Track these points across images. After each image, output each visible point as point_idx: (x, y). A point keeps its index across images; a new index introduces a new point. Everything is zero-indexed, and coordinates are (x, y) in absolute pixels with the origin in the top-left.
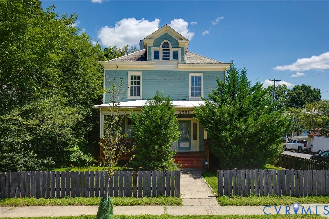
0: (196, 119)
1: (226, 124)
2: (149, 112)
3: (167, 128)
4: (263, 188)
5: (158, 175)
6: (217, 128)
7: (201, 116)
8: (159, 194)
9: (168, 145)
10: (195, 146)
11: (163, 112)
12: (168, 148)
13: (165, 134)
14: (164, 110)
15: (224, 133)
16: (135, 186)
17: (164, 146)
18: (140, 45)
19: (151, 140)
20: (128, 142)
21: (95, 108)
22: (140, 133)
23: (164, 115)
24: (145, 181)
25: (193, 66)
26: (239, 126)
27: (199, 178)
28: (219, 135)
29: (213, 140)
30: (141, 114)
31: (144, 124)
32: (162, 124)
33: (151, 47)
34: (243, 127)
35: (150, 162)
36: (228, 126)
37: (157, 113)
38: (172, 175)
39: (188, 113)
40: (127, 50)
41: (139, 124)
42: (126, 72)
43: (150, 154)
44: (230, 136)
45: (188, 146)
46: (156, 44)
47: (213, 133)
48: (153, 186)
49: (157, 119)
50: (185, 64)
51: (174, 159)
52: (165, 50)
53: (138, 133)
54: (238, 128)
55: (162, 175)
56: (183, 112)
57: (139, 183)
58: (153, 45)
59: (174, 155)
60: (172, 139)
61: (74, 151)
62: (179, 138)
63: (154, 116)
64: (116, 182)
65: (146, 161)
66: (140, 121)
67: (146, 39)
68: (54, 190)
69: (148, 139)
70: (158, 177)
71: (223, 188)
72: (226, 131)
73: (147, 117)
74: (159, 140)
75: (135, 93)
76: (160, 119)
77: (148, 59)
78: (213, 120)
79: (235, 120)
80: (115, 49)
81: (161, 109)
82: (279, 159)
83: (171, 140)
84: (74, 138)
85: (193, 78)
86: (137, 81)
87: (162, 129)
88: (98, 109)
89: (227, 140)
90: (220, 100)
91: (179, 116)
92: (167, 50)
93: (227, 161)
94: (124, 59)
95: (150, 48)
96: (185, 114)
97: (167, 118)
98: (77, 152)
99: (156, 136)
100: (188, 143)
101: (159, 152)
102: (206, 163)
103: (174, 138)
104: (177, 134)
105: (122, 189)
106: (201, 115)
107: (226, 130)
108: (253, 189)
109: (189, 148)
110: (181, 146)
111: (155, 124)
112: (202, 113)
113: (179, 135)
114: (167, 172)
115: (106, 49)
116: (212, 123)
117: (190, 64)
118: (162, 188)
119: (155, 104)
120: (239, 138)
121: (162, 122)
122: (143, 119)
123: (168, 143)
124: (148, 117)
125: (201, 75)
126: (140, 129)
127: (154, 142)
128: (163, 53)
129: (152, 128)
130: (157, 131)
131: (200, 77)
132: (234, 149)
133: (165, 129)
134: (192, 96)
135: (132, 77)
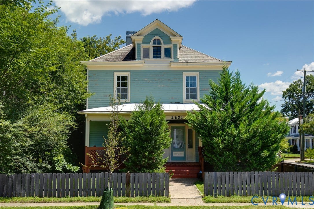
0: (189, 125)
1: (218, 131)
2: (139, 118)
3: (157, 134)
4: (246, 189)
5: (149, 177)
6: (209, 134)
8: (149, 194)
9: (159, 152)
10: (191, 155)
11: (153, 118)
12: (159, 155)
13: (156, 141)
14: (155, 116)
15: (216, 140)
16: (128, 187)
17: (155, 153)
18: (127, 37)
19: (142, 147)
21: (80, 113)
22: (129, 139)
23: (155, 121)
24: (137, 182)
25: (187, 65)
26: (230, 132)
28: (212, 142)
29: (206, 147)
30: (130, 120)
31: (134, 130)
32: (152, 130)
35: (140, 170)
36: (220, 132)
37: (147, 119)
39: (180, 119)
40: (110, 40)
41: (128, 131)
42: (112, 72)
43: (140, 161)
44: (222, 142)
45: (183, 155)
46: (146, 40)
47: (206, 140)
48: (144, 187)
49: (147, 126)
50: (178, 63)
52: (156, 47)
54: (230, 134)
56: (176, 117)
58: (143, 42)
59: (165, 163)
60: (163, 146)
61: (58, 161)
62: (170, 144)
63: (145, 123)
65: (136, 168)
66: (129, 128)
68: (55, 190)
69: (139, 146)
71: (208, 189)
75: (123, 95)
76: (150, 125)
77: (136, 58)
78: (205, 126)
79: (227, 126)
80: (95, 39)
81: (151, 115)
82: (277, 167)
83: (162, 147)
84: (66, 145)
85: (187, 78)
86: (124, 82)
87: (152, 136)
88: (84, 115)
89: (219, 146)
90: (212, 106)
91: (171, 122)
92: (158, 47)
93: (220, 168)
94: (109, 57)
95: (139, 45)
96: (177, 119)
97: (158, 124)
98: (61, 162)
99: (146, 143)
100: (183, 152)
101: (150, 159)
102: (201, 172)
103: (165, 145)
104: (168, 140)
105: (116, 189)
106: (193, 121)
107: (218, 136)
108: (237, 190)
109: (184, 158)
110: (174, 156)
111: (145, 130)
112: (195, 119)
113: (170, 142)
114: (157, 175)
115: (84, 38)
116: (204, 129)
117: (184, 63)
118: (153, 189)
119: (144, 109)
121: (152, 128)
122: (133, 125)
123: (159, 150)
124: (138, 124)
125: (197, 74)
126: (129, 136)
127: (144, 148)
128: (154, 51)
129: (142, 135)
130: (148, 137)
131: (196, 77)
132: (227, 156)
133: (156, 136)
134: (186, 99)
135: (118, 78)
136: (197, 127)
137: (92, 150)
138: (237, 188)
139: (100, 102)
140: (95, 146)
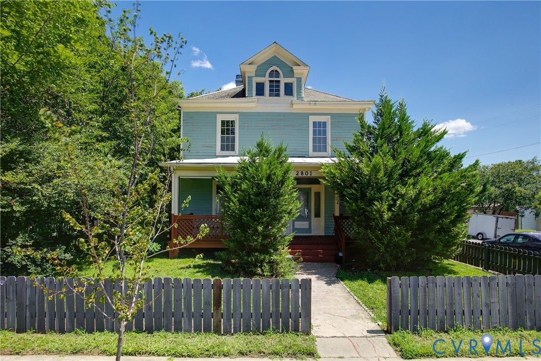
0: (324, 182)
1: (380, 190)
2: (247, 168)
3: (278, 196)
5: (265, 287)
6: (363, 195)
7: (335, 176)
8: (266, 327)
9: (280, 224)
10: (318, 227)
11: (272, 168)
12: (279, 230)
13: (275, 207)
14: (274, 164)
15: (377, 205)
16: (217, 309)
17: (274, 227)
19: (252, 216)
20: (216, 220)
21: (163, 166)
22: (231, 204)
23: (274, 174)
24: (238, 300)
25: (315, 105)
26: (403, 192)
27: (334, 283)
28: (368, 209)
30: (234, 174)
31: (240, 189)
32: (270, 188)
33: (252, 77)
34: (412, 193)
35: (249, 255)
36: (385, 193)
37: (261, 171)
38: (293, 287)
39: (309, 175)
41: (230, 190)
42: (214, 115)
43: (250, 240)
44: (389, 209)
45: (307, 227)
46: (260, 72)
47: (357, 206)
49: (261, 180)
50: (303, 102)
51: (289, 249)
52: (273, 81)
53: (229, 204)
54: (402, 195)
55: (274, 287)
56: (302, 173)
57: (225, 304)
58: (256, 74)
59: (289, 242)
60: (287, 215)
62: (298, 213)
64: (178, 300)
65: (242, 252)
66: (232, 185)
67: (245, 64)
68: (53, 316)
69: (247, 214)
70: (266, 291)
71: (399, 314)
72: (382, 202)
73: (245, 178)
74: (265, 216)
75: (228, 146)
76: (267, 180)
77: (246, 96)
78: (356, 182)
79: (395, 183)
81: (268, 164)
83: (285, 216)
85: (314, 123)
86: (230, 128)
87: (270, 198)
89: (381, 217)
91: (299, 180)
92: (276, 81)
94: (212, 96)
95: (250, 78)
96: (305, 175)
97: (280, 178)
99: (260, 209)
100: (307, 223)
101: (265, 237)
102: (341, 254)
103: (289, 213)
104: (296, 206)
105: (191, 316)
107: (381, 199)
108: (460, 316)
109: (309, 230)
110: (296, 227)
111: (258, 189)
112: (337, 173)
113: (298, 209)
114: (284, 283)
116: (354, 188)
117: (311, 102)
118: (274, 315)
120: (404, 213)
121: (270, 185)
122: (239, 181)
125: (327, 119)
126: (232, 198)
127: (257, 220)
128: (270, 86)
129: (253, 196)
130: (262, 200)
131: (326, 122)
132: (395, 232)
133: (275, 198)
134: (313, 151)
135: (223, 122)
136: (340, 184)
137: (185, 220)
138: (462, 312)
139: (199, 154)
140: (192, 214)
